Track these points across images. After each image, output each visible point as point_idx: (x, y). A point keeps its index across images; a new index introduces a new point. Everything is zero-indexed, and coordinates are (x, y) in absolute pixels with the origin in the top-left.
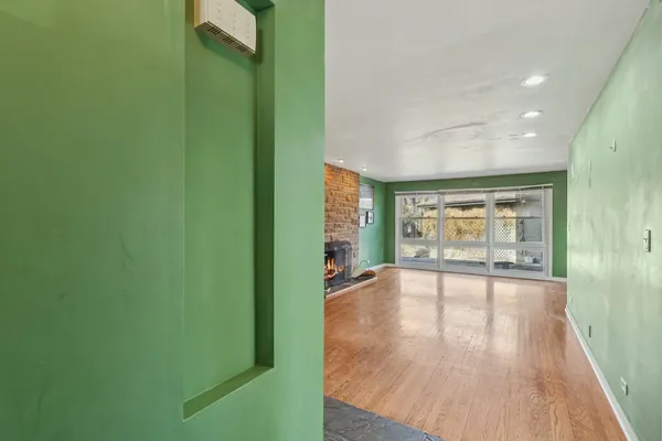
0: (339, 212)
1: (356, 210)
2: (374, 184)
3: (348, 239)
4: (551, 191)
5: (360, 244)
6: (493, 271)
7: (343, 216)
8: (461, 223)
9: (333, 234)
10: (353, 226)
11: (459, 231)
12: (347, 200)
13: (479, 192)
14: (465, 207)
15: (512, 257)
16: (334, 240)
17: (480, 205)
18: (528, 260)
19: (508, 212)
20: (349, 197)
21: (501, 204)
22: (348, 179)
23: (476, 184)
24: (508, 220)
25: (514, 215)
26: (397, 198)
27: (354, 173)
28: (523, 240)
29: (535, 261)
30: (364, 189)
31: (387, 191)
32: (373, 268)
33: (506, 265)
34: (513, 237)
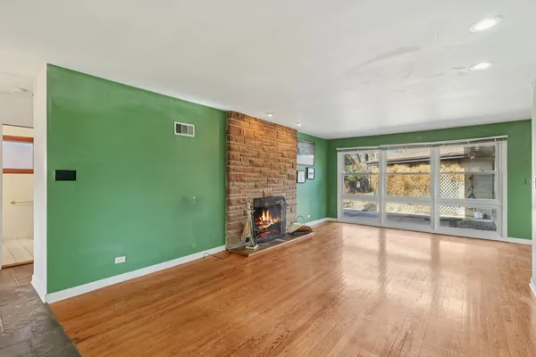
0: (271, 167)
1: (293, 166)
2: (314, 141)
3: (284, 195)
4: (505, 144)
5: (298, 201)
6: (438, 228)
7: (277, 172)
8: (408, 178)
9: (265, 190)
10: (290, 182)
11: (407, 187)
12: (283, 156)
13: (423, 146)
14: (412, 163)
15: (461, 213)
16: (266, 195)
17: (426, 161)
18: (477, 216)
19: (456, 168)
20: (285, 153)
21: (447, 160)
22: (284, 135)
23: (419, 138)
24: (457, 176)
25: (463, 170)
26: (339, 154)
27: (290, 129)
28: (472, 196)
29: (485, 217)
30: (303, 146)
31: (329, 148)
32: (309, 224)
33: (453, 222)
34: (461, 192)
